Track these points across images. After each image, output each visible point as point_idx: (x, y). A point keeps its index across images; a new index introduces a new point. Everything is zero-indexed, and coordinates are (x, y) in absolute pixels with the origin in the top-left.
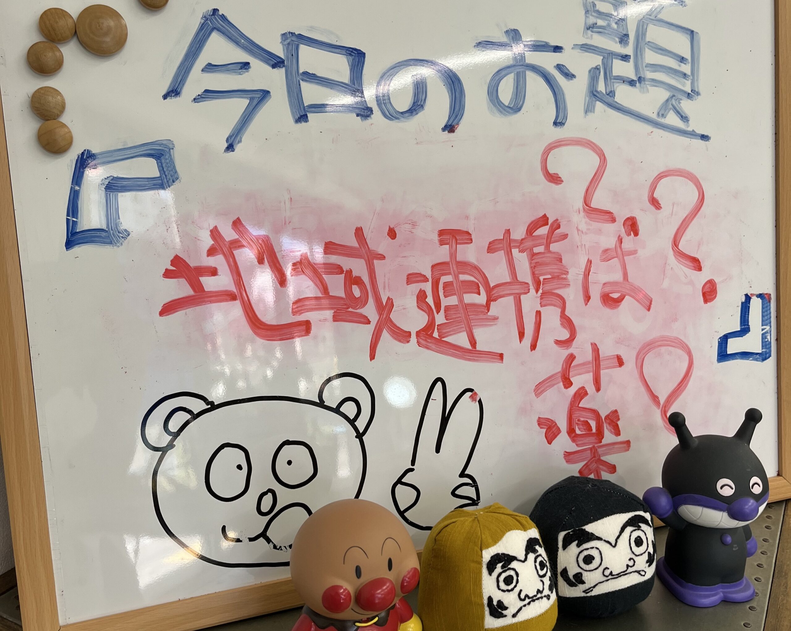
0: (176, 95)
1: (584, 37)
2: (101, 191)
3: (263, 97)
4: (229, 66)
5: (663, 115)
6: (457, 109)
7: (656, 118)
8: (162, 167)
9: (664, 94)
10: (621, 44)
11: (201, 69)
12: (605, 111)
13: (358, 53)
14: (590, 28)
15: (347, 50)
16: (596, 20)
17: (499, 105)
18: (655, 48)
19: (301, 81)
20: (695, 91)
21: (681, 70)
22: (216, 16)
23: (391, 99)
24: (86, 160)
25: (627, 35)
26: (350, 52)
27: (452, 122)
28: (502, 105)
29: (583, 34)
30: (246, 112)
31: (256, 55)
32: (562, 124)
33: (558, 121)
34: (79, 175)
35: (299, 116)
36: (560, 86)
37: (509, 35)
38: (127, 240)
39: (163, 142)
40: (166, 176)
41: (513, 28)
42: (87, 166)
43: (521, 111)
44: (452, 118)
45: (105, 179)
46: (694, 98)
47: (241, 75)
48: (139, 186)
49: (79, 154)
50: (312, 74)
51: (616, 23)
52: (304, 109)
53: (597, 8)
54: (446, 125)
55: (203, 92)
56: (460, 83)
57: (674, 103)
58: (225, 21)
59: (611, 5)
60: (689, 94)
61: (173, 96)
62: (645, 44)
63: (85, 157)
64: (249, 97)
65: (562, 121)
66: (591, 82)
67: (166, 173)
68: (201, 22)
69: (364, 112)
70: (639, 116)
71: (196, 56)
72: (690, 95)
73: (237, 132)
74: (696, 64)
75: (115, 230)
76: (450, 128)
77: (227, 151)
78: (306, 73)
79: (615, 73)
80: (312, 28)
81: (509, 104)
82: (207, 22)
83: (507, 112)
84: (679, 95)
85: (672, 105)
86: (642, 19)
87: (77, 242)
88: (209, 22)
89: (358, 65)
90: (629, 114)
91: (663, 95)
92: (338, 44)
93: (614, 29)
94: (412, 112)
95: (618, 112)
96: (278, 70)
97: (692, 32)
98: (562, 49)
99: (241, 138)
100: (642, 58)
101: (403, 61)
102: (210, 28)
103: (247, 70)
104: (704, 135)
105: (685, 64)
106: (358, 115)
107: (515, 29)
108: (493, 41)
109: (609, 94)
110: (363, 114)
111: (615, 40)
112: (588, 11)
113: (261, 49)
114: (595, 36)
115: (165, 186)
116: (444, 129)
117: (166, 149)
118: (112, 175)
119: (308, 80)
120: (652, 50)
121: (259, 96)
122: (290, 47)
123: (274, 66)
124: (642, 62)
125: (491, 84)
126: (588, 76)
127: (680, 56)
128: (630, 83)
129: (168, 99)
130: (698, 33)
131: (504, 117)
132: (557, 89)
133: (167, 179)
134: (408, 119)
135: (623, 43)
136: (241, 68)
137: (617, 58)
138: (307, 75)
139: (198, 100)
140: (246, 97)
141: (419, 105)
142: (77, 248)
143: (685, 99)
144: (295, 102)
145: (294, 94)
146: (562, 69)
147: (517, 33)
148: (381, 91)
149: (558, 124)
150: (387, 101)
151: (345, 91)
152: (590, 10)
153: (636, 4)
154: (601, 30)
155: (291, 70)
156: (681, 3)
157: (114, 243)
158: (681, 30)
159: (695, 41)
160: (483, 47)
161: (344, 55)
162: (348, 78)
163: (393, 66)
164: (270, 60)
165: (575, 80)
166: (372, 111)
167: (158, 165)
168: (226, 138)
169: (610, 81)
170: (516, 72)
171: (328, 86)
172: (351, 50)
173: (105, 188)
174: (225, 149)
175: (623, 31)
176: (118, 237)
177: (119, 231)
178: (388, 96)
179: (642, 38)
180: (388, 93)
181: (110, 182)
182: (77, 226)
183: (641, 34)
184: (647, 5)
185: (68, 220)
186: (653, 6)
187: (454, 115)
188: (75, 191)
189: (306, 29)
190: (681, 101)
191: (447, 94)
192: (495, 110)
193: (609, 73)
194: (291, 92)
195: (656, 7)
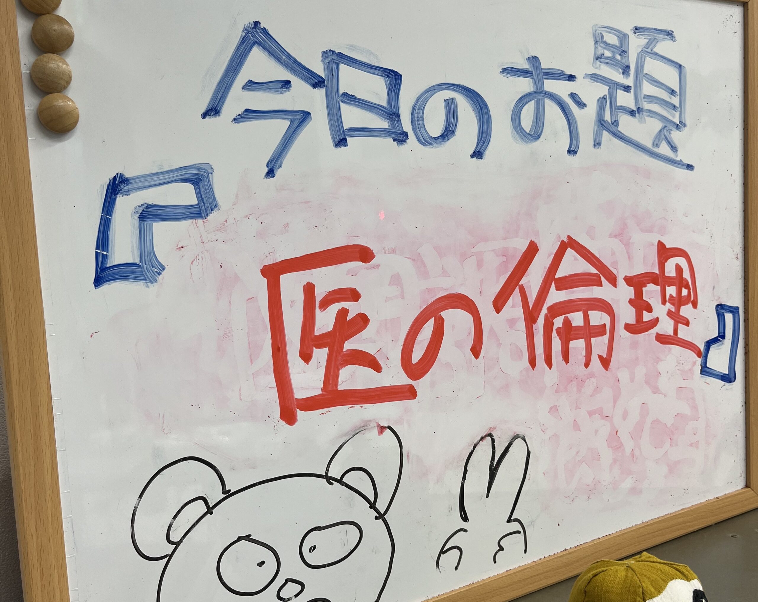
0: (215, 114)
1: (594, 67)
2: (134, 220)
3: (304, 119)
4: (270, 84)
5: (657, 144)
6: (484, 136)
7: (651, 148)
8: (200, 193)
10: (624, 75)
11: (242, 86)
12: (610, 141)
13: (395, 75)
14: (598, 58)
15: (385, 71)
16: (604, 51)
17: (521, 132)
18: (652, 80)
19: (341, 103)
20: (682, 122)
21: (670, 102)
22: (257, 29)
23: (425, 124)
24: (118, 185)
25: (628, 67)
26: (387, 74)
27: (480, 150)
28: (524, 132)
29: (593, 64)
30: (287, 134)
31: (296, 73)
32: (575, 152)
33: (571, 149)
34: (111, 202)
35: (338, 140)
36: (573, 114)
37: (530, 62)
38: (161, 275)
39: (202, 166)
40: (204, 203)
41: (534, 55)
42: (119, 192)
43: (540, 139)
44: (479, 144)
45: (139, 206)
46: (682, 129)
47: (282, 94)
48: (175, 214)
49: (110, 178)
50: (352, 96)
51: (620, 55)
52: (344, 133)
53: (604, 39)
54: (475, 151)
55: (243, 112)
56: (487, 109)
57: (666, 134)
58: (266, 35)
59: (616, 37)
60: (677, 125)
61: (213, 115)
62: (644, 76)
63: (117, 182)
64: (290, 119)
65: (575, 149)
66: (599, 112)
67: (205, 201)
68: (242, 35)
69: (400, 137)
70: (638, 145)
71: (237, 71)
72: (679, 127)
73: (277, 156)
74: (683, 97)
75: (148, 263)
76: (478, 154)
77: (267, 176)
78: (345, 94)
80: (351, 47)
81: (530, 131)
82: (248, 35)
83: (528, 139)
84: (670, 126)
85: (665, 135)
86: (641, 52)
87: (108, 278)
88: (250, 35)
89: (395, 87)
90: (630, 144)
91: (656, 125)
92: (375, 64)
93: (617, 60)
94: (444, 138)
95: (621, 141)
96: (318, 90)
97: (680, 66)
98: (576, 78)
99: (281, 163)
100: (640, 90)
101: (436, 85)
102: (251, 41)
103: (288, 89)
104: (689, 164)
105: (675, 96)
106: (394, 140)
107: (535, 57)
108: (517, 68)
109: (614, 123)
110: (399, 139)
111: (619, 71)
112: (597, 42)
113: (302, 67)
114: (603, 66)
115: (203, 214)
116: (472, 156)
117: (204, 174)
118: (146, 202)
119: (348, 101)
120: (650, 83)
121: (299, 117)
122: (331, 66)
123: (315, 86)
124: (641, 93)
125: (514, 111)
126: (597, 105)
127: (671, 88)
128: (631, 113)
129: (207, 119)
130: (685, 67)
131: (525, 144)
132: (571, 118)
133: (205, 207)
134: (441, 145)
136: (282, 87)
137: (620, 89)
138: (347, 96)
139: (238, 120)
140: (287, 119)
141: (451, 131)
142: (107, 285)
143: (675, 130)
144: (335, 125)
145: (334, 116)
146: (575, 98)
147: (537, 60)
148: (416, 115)
149: (572, 152)
150: (421, 126)
151: (382, 114)
152: (599, 40)
153: (637, 37)
154: (607, 60)
155: (331, 91)
156: (672, 38)
157: (148, 279)
158: (672, 63)
159: (682, 75)
160: (508, 73)
161: (382, 76)
162: (385, 101)
163: (427, 90)
164: (311, 79)
165: (586, 109)
166: (408, 135)
167: (196, 191)
168: (267, 162)
169: (615, 111)
170: (536, 100)
171: (367, 108)
172: (389, 71)
173: (138, 217)
174: (265, 174)
175: (625, 63)
176: (153, 271)
177: (153, 265)
178: (423, 120)
179: (641, 69)
180: (423, 117)
181: (145, 210)
182: (108, 260)
183: (640, 66)
184: (645, 39)
185: (97, 254)
186: (650, 39)
187: (482, 142)
188: (105, 221)
189: (347, 48)
190: (672, 132)
191: (476, 120)
192: (518, 137)
193: (614, 102)
194: (331, 115)
195: (652, 40)
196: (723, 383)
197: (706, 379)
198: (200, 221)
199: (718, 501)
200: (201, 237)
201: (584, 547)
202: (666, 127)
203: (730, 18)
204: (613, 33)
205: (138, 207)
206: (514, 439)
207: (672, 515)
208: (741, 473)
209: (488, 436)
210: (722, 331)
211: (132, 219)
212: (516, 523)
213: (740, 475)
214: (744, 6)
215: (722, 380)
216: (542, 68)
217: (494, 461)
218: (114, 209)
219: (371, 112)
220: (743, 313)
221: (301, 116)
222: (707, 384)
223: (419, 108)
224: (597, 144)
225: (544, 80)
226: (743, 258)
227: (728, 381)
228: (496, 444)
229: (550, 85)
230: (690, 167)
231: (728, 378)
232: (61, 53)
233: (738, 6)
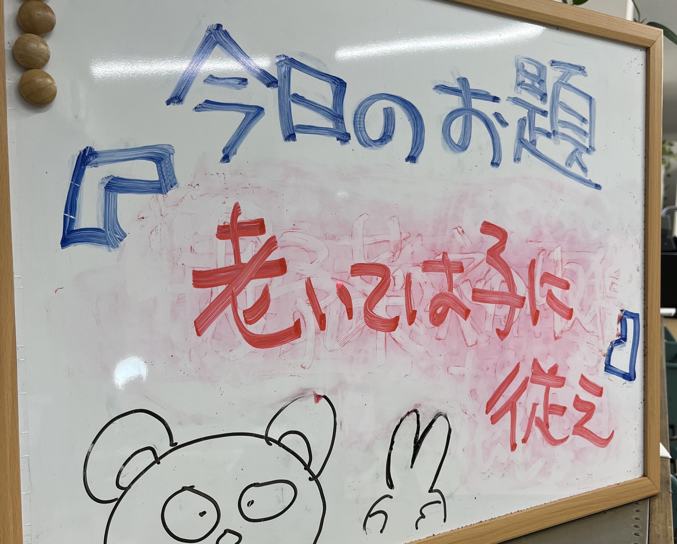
0: (179, 102)
1: (515, 91)
2: (100, 190)
3: (258, 113)
4: (230, 81)
5: (569, 164)
6: (418, 143)
7: (565, 167)
8: (162, 171)
9: (571, 147)
10: (542, 101)
11: (204, 80)
12: (529, 157)
13: (341, 83)
14: (520, 84)
15: (332, 78)
16: (524, 79)
17: (450, 142)
18: (566, 108)
19: (291, 102)
20: (592, 147)
21: (582, 128)
22: (219, 31)
23: (366, 128)
24: (88, 157)
25: (545, 94)
26: (334, 81)
27: (414, 155)
28: (453, 143)
29: (515, 89)
30: (242, 126)
31: (253, 73)
32: (497, 164)
33: (494, 162)
34: (80, 173)
35: (288, 134)
36: (497, 131)
37: (460, 82)
38: (123, 241)
39: (164, 147)
40: (165, 180)
41: (463, 76)
42: (88, 164)
43: (467, 150)
44: (414, 150)
45: (106, 178)
46: (591, 153)
47: (240, 90)
48: (138, 188)
49: (81, 151)
50: (301, 97)
51: (538, 83)
52: (293, 129)
53: (525, 69)
54: (409, 156)
55: (204, 102)
56: (421, 120)
57: (577, 155)
58: (227, 37)
59: (535, 68)
60: (588, 149)
61: (176, 103)
62: (559, 103)
63: (86, 155)
64: (245, 112)
65: (497, 162)
66: (519, 131)
67: (165, 178)
68: (205, 35)
69: (343, 137)
70: (553, 163)
72: (588, 150)
73: (233, 144)
74: (593, 125)
75: (112, 230)
76: (412, 158)
77: (223, 161)
78: (295, 95)
79: (537, 126)
80: (303, 54)
81: (458, 142)
82: (211, 35)
83: (457, 149)
84: (581, 149)
85: (576, 157)
86: (556, 82)
87: (74, 240)
88: (213, 35)
89: (340, 94)
90: (547, 162)
92: (324, 72)
93: (536, 87)
94: (382, 141)
95: (538, 158)
96: (272, 89)
97: (591, 98)
98: (499, 100)
99: (236, 150)
100: (556, 115)
101: (376, 95)
102: (213, 42)
103: (245, 86)
104: (597, 184)
105: (585, 124)
106: (338, 139)
107: (465, 78)
108: (448, 86)
109: (532, 142)
110: (342, 138)
111: (537, 96)
112: (519, 70)
114: (524, 92)
115: (163, 190)
116: (407, 160)
117: (166, 154)
118: (112, 174)
119: (298, 102)
120: (563, 109)
121: (254, 111)
122: (284, 69)
123: (268, 85)
124: (556, 118)
125: (445, 124)
126: (517, 125)
127: (582, 116)
128: (548, 135)
129: (171, 105)
130: (595, 100)
131: (454, 153)
132: (494, 133)
133: (165, 183)
134: (379, 147)
135: (543, 101)
136: (240, 84)
137: (538, 113)
138: (297, 97)
139: (199, 109)
140: (243, 112)
141: (388, 136)
142: (72, 246)
143: (586, 153)
144: (285, 120)
145: (285, 113)
146: (498, 117)
147: (466, 81)
148: (358, 119)
149: (495, 164)
150: (363, 129)
151: (328, 115)
152: (520, 69)
153: (553, 69)
154: (528, 87)
155: (283, 92)
156: (583, 73)
157: (110, 244)
158: (583, 95)
159: (592, 105)
160: (440, 90)
161: (329, 82)
162: (331, 104)
163: (368, 98)
164: (266, 79)
165: (508, 127)
166: (350, 136)
167: (158, 168)
168: (223, 148)
169: (533, 131)
170: (464, 115)
171: (314, 109)
172: (335, 79)
173: (104, 187)
174: (221, 159)
175: (543, 91)
176: (115, 238)
177: (116, 232)
178: (364, 124)
179: (556, 98)
180: (364, 121)
181: (111, 181)
182: (74, 224)
183: (556, 95)
184: (560, 71)
185: (65, 217)
186: (565, 72)
187: (416, 148)
188: (74, 188)
189: (298, 55)
190: (582, 155)
191: (411, 128)
192: (448, 147)
193: (533, 125)
194: (282, 112)
195: (566, 73)
196: (625, 380)
197: (609, 376)
198: (160, 196)
199: (618, 486)
200: (161, 210)
201: (498, 520)
202: (577, 149)
203: (634, 60)
204: (533, 64)
205: (104, 178)
206: (437, 416)
207: (577, 497)
208: (639, 464)
209: (414, 412)
210: (624, 334)
211: (99, 188)
212: (437, 494)
213: (638, 466)
214: (646, 51)
215: (624, 378)
216: (471, 88)
217: (418, 435)
218: (83, 178)
219: (318, 112)
220: (643, 319)
221: (255, 111)
222: (610, 381)
223: (361, 113)
224: (517, 159)
225: (472, 99)
226: (643, 271)
227: (629, 380)
228: (420, 419)
229: (477, 104)
230: (598, 186)
231: (629, 377)
232: (42, 35)
233: (641, 50)
